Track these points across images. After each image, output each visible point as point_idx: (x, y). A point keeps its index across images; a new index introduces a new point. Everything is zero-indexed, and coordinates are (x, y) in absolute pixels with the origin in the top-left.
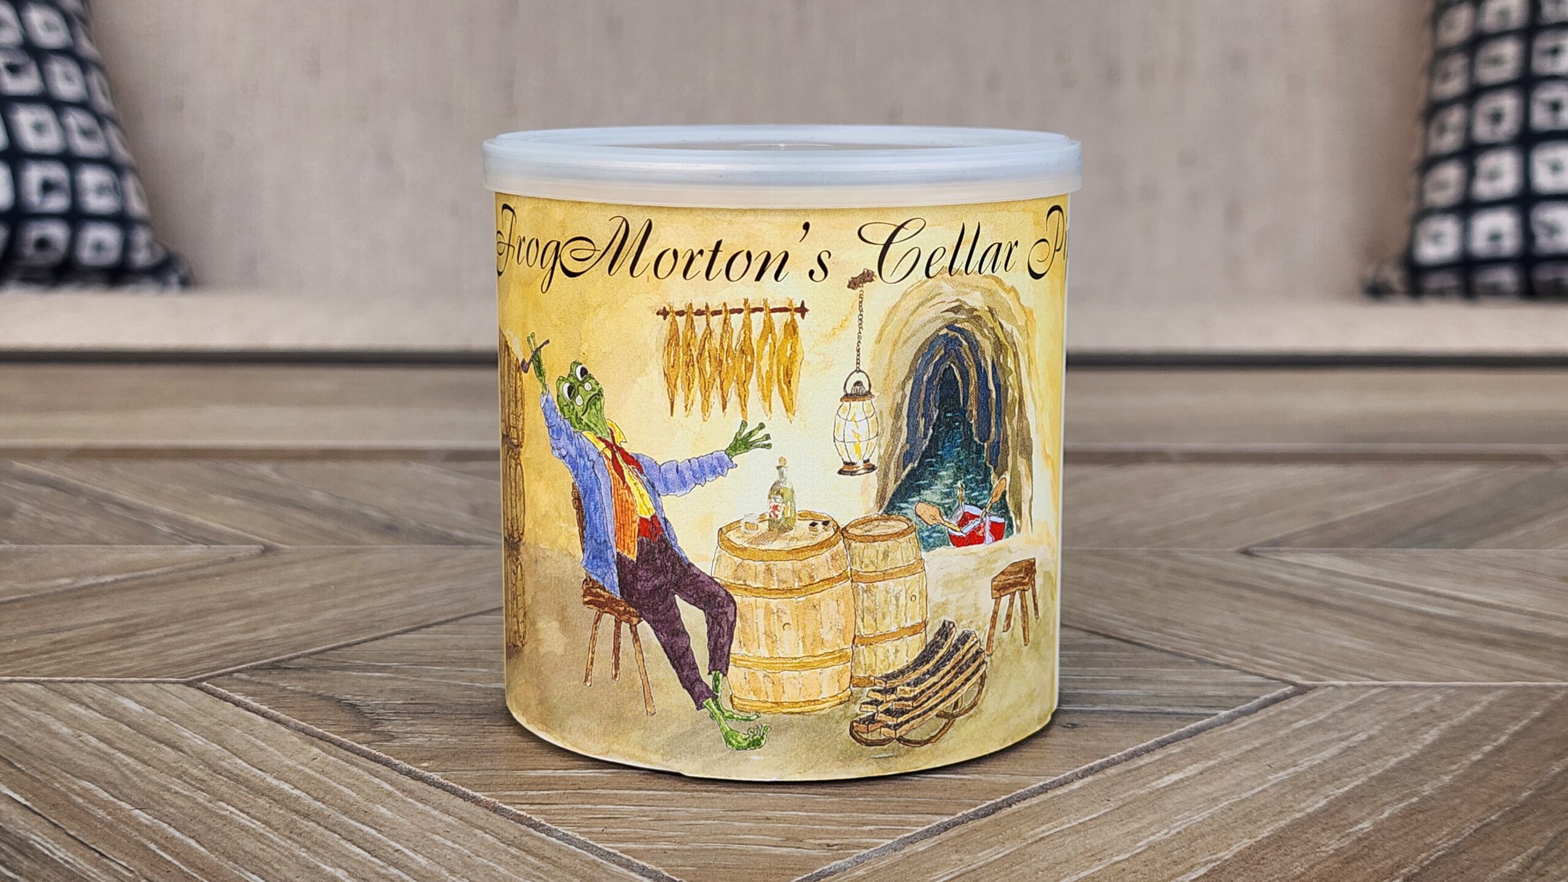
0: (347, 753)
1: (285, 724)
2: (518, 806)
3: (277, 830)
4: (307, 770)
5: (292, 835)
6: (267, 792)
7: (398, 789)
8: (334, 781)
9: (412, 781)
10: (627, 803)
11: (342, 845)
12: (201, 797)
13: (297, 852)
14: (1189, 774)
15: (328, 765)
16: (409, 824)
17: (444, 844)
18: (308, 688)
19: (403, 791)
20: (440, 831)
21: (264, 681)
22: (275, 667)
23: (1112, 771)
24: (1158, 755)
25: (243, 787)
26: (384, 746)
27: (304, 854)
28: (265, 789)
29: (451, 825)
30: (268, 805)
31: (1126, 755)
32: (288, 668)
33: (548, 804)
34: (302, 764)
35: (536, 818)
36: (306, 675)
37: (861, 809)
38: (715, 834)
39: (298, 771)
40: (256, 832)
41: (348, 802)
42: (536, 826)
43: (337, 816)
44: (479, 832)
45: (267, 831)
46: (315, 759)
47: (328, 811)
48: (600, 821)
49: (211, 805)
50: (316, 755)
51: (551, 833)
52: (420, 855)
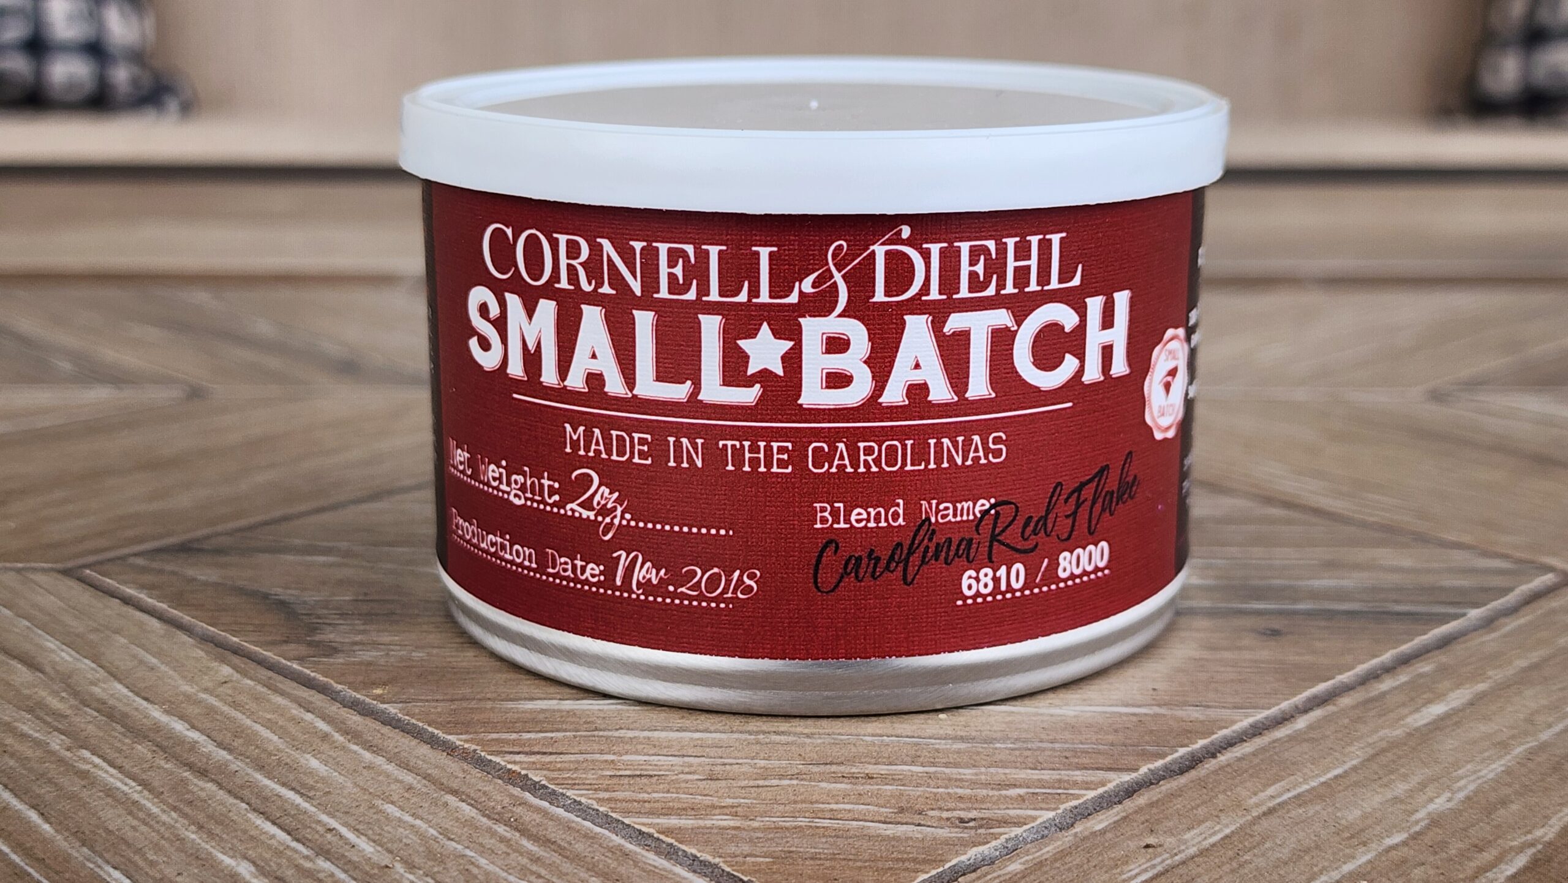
1: (189, 630)
3: (158, 795)
4: (212, 700)
5: (181, 806)
6: (150, 734)
7: (338, 730)
10: (665, 752)
11: (249, 820)
13: (182, 833)
16: (349, 785)
17: (400, 820)
19: (346, 733)
20: (395, 798)
25: (119, 727)
27: (193, 836)
28: (150, 729)
29: (410, 788)
30: (149, 755)
33: (551, 754)
34: (206, 690)
35: (535, 777)
37: (1001, 761)
38: (795, 802)
39: (199, 702)
40: (128, 799)
41: (265, 750)
42: (535, 788)
43: (247, 774)
44: (451, 799)
45: (144, 797)
46: (225, 682)
47: (236, 765)
48: (626, 781)
49: (68, 754)
50: (228, 676)
51: (552, 797)
52: (363, 838)
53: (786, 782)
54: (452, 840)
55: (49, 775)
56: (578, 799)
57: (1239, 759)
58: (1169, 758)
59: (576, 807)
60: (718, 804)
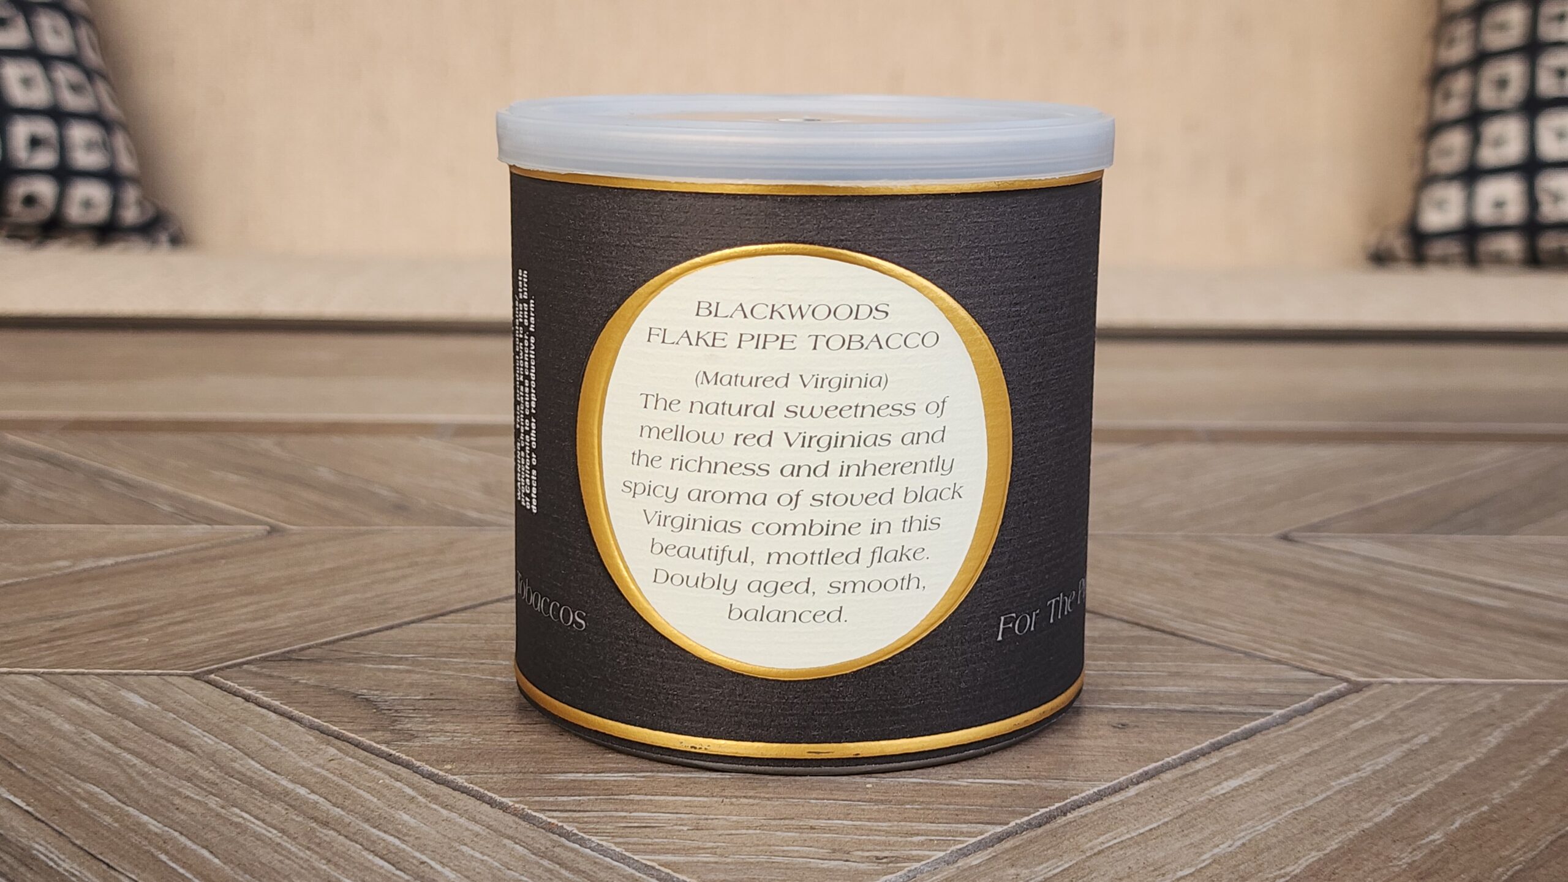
0: (366, 753)
1: (299, 721)
2: (548, 813)
3: (295, 839)
4: (324, 772)
5: (313, 846)
6: (282, 796)
8: (353, 785)
9: (434, 785)
11: (363, 856)
13: (317, 864)
14: (1248, 780)
16: (433, 832)
17: (472, 856)
18: (321, 682)
19: (427, 796)
20: (467, 841)
21: (275, 674)
22: (286, 658)
23: (1167, 776)
24: (1215, 758)
25: (257, 792)
26: (405, 746)
27: (324, 867)
29: (477, 835)
30: (284, 812)
31: (1180, 758)
32: (301, 660)
33: (579, 811)
34: (319, 765)
36: (319, 667)
37: (909, 818)
38: (758, 845)
39: (315, 774)
40: (273, 842)
41: (368, 808)
42: (568, 836)
43: (358, 825)
44: (506, 841)
45: (284, 841)
46: (332, 760)
47: (348, 818)
48: (635, 830)
49: (223, 811)
50: (333, 755)
51: (582, 842)
52: (447, 868)
53: (751, 831)
54: (511, 870)
55: (212, 825)
56: (600, 842)
57: (1082, 817)
58: (1032, 816)
59: (599, 849)
60: (702, 846)
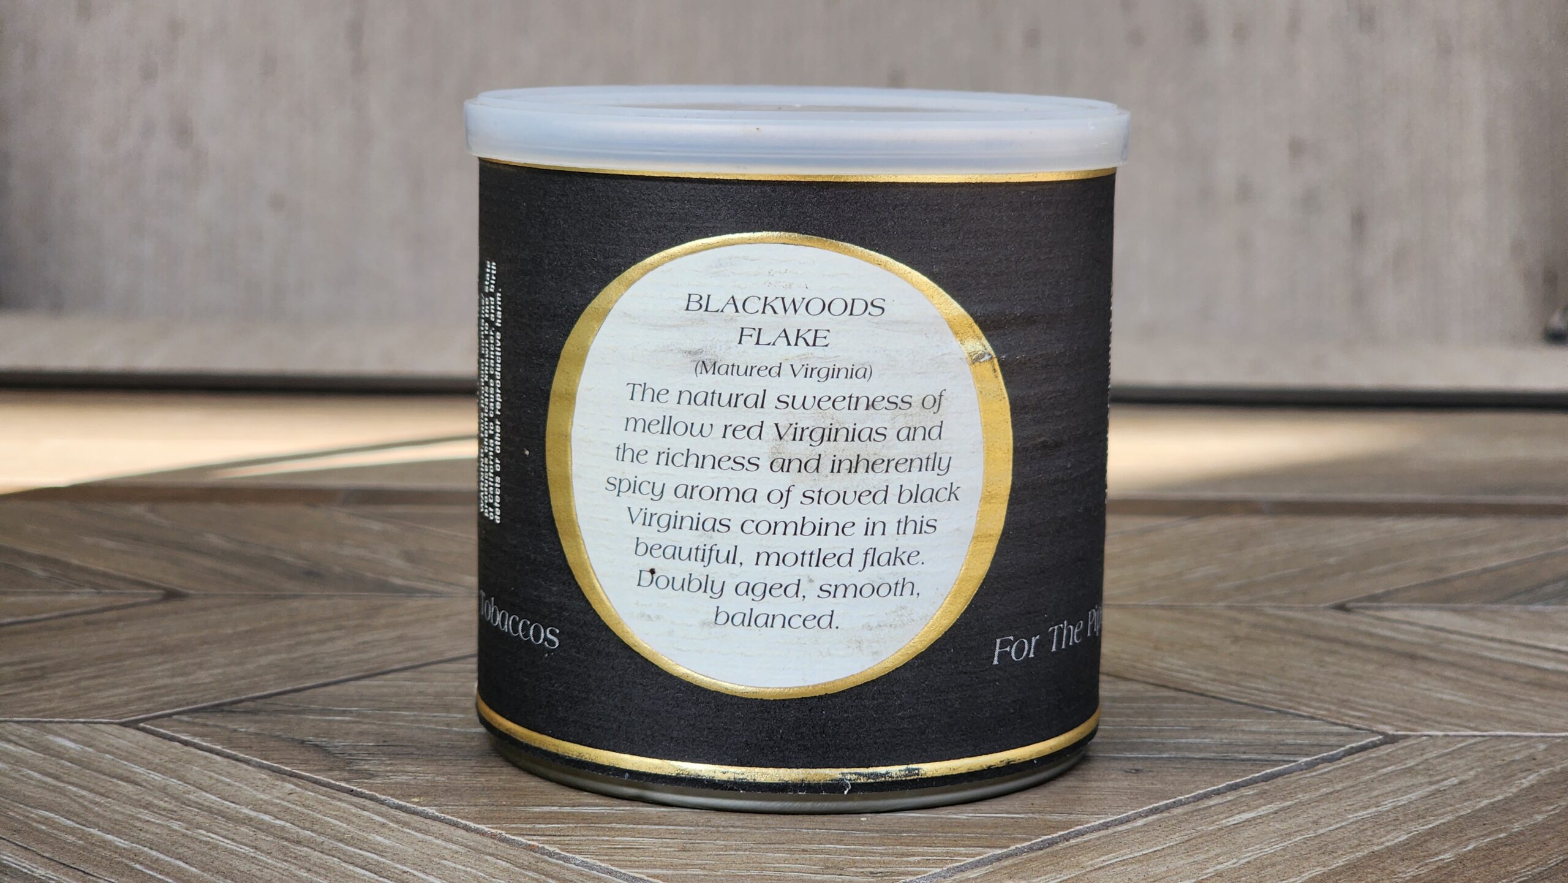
7: (392, 821)
10: (647, 836)
12: (176, 826)
15: (307, 799)
28: (245, 819)
35: (550, 848)
